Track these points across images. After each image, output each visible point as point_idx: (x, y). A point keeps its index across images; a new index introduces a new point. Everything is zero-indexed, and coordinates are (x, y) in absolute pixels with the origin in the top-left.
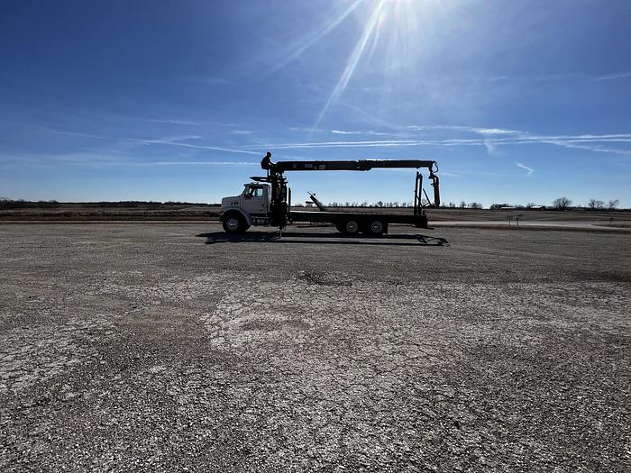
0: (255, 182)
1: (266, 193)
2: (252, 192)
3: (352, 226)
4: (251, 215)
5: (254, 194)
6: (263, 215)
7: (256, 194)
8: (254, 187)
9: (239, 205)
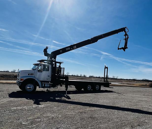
6: (48, 82)
9: (34, 76)
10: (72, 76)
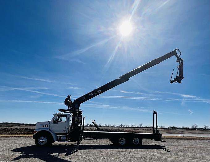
0: (61, 113)
1: (68, 120)
2: (58, 119)
3: (122, 141)
4: (57, 134)
5: (59, 120)
6: (66, 134)
7: (61, 120)
8: (60, 116)
9: (48, 127)
10: (146, 128)
